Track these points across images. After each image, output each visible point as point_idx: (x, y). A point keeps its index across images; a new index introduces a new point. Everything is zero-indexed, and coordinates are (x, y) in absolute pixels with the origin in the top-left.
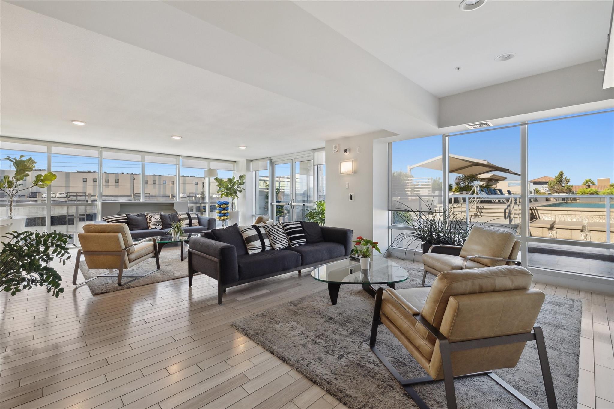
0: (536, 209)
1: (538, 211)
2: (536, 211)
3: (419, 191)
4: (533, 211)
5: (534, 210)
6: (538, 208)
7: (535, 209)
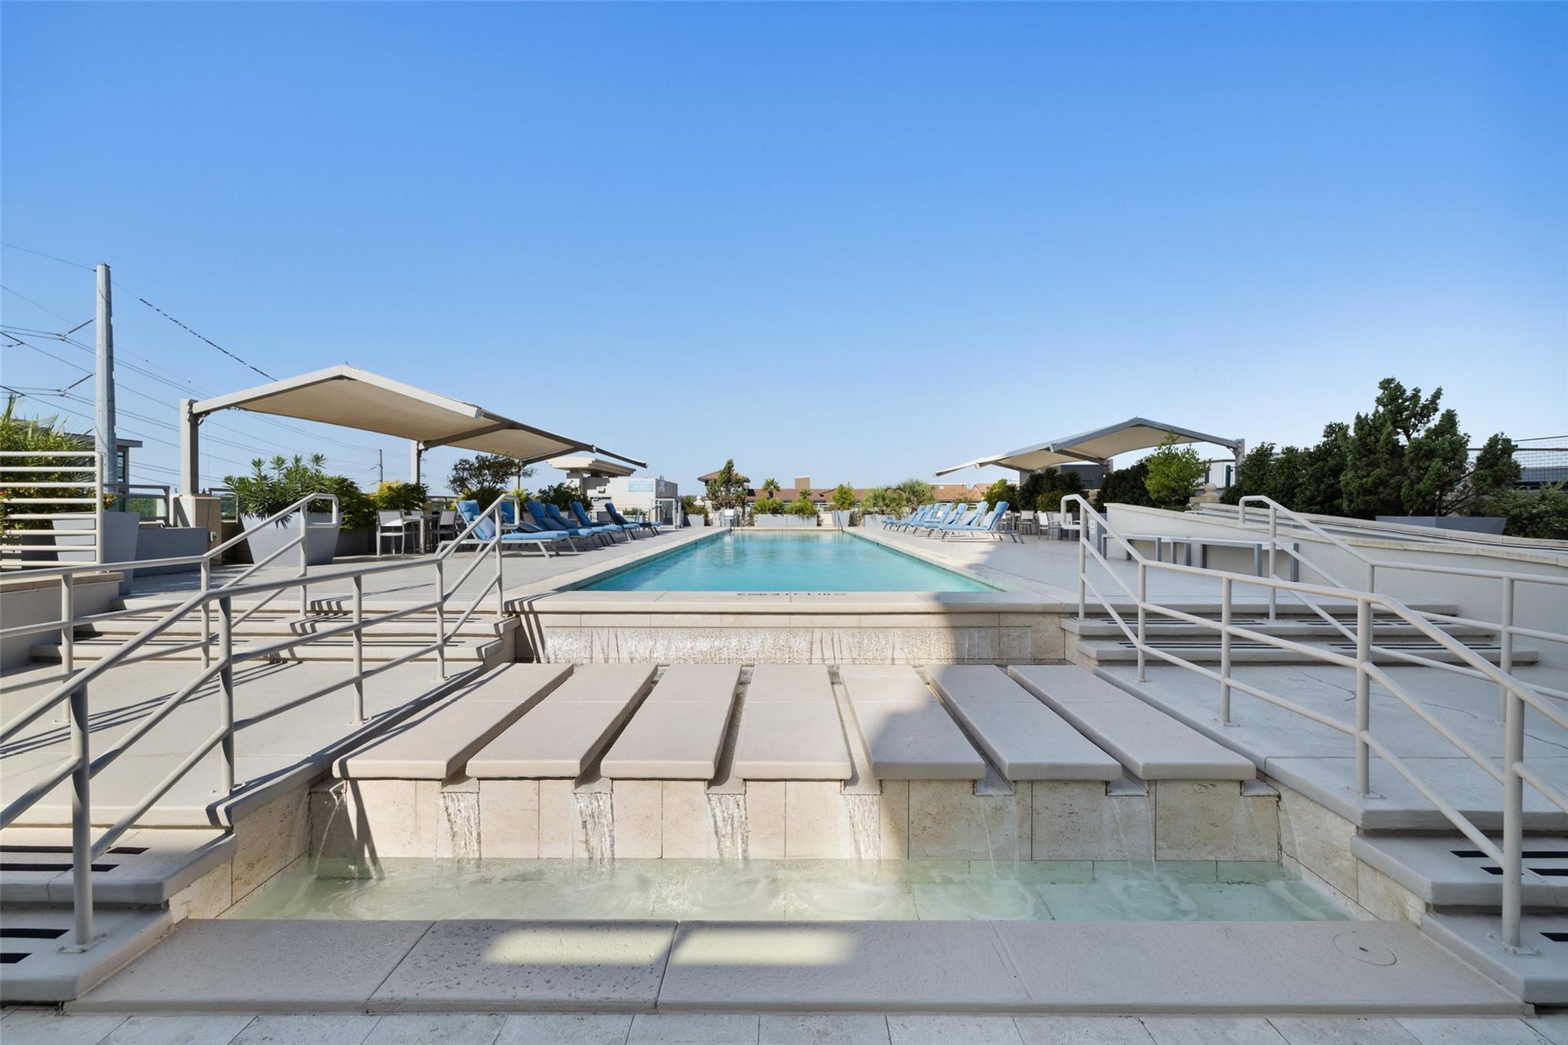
0: (532, 611)
1: (539, 615)
2: (531, 616)
3: (47, 524)
4: (523, 617)
5: (523, 612)
6: (537, 605)
7: (527, 609)
